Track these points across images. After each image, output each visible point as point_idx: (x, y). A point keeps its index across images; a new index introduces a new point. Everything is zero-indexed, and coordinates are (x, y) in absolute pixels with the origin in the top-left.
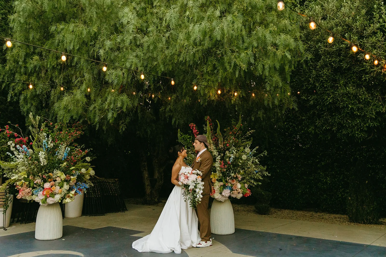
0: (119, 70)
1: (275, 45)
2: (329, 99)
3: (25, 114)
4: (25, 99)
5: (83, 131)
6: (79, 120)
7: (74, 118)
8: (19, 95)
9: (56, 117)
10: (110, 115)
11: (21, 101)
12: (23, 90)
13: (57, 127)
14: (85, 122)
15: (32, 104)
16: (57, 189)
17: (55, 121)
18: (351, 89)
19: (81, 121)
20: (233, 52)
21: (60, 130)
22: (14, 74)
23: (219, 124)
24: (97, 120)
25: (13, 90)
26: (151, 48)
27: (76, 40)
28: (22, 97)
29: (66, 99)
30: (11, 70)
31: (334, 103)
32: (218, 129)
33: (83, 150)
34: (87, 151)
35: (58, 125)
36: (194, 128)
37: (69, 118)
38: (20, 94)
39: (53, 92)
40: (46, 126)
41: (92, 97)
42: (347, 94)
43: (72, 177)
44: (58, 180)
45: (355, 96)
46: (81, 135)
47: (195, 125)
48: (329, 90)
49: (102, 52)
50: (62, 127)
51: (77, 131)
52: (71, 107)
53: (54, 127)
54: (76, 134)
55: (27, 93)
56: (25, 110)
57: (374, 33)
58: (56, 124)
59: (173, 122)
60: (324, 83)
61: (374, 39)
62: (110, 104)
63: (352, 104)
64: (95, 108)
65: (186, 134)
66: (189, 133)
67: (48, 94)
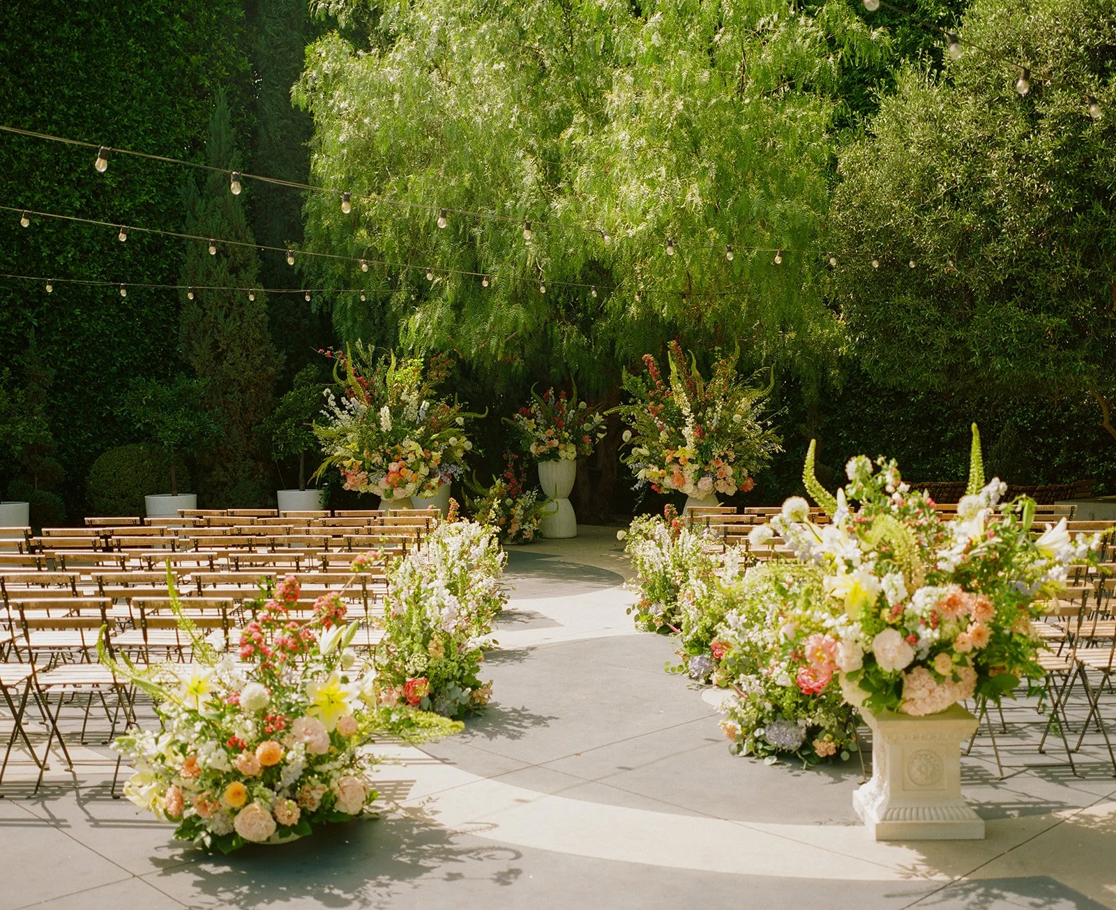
4: (343, 310)
5: (449, 370)
6: (442, 351)
8: (332, 302)
10: (493, 342)
11: (336, 317)
14: (452, 355)
15: (356, 320)
16: (408, 474)
18: (907, 299)
19: (446, 352)
23: (694, 359)
24: (473, 351)
28: (338, 306)
29: (419, 316)
32: (694, 366)
36: (651, 363)
43: (434, 453)
44: (411, 459)
45: (917, 310)
46: (446, 378)
47: (652, 358)
65: (636, 375)
66: (643, 374)
67: (386, 301)
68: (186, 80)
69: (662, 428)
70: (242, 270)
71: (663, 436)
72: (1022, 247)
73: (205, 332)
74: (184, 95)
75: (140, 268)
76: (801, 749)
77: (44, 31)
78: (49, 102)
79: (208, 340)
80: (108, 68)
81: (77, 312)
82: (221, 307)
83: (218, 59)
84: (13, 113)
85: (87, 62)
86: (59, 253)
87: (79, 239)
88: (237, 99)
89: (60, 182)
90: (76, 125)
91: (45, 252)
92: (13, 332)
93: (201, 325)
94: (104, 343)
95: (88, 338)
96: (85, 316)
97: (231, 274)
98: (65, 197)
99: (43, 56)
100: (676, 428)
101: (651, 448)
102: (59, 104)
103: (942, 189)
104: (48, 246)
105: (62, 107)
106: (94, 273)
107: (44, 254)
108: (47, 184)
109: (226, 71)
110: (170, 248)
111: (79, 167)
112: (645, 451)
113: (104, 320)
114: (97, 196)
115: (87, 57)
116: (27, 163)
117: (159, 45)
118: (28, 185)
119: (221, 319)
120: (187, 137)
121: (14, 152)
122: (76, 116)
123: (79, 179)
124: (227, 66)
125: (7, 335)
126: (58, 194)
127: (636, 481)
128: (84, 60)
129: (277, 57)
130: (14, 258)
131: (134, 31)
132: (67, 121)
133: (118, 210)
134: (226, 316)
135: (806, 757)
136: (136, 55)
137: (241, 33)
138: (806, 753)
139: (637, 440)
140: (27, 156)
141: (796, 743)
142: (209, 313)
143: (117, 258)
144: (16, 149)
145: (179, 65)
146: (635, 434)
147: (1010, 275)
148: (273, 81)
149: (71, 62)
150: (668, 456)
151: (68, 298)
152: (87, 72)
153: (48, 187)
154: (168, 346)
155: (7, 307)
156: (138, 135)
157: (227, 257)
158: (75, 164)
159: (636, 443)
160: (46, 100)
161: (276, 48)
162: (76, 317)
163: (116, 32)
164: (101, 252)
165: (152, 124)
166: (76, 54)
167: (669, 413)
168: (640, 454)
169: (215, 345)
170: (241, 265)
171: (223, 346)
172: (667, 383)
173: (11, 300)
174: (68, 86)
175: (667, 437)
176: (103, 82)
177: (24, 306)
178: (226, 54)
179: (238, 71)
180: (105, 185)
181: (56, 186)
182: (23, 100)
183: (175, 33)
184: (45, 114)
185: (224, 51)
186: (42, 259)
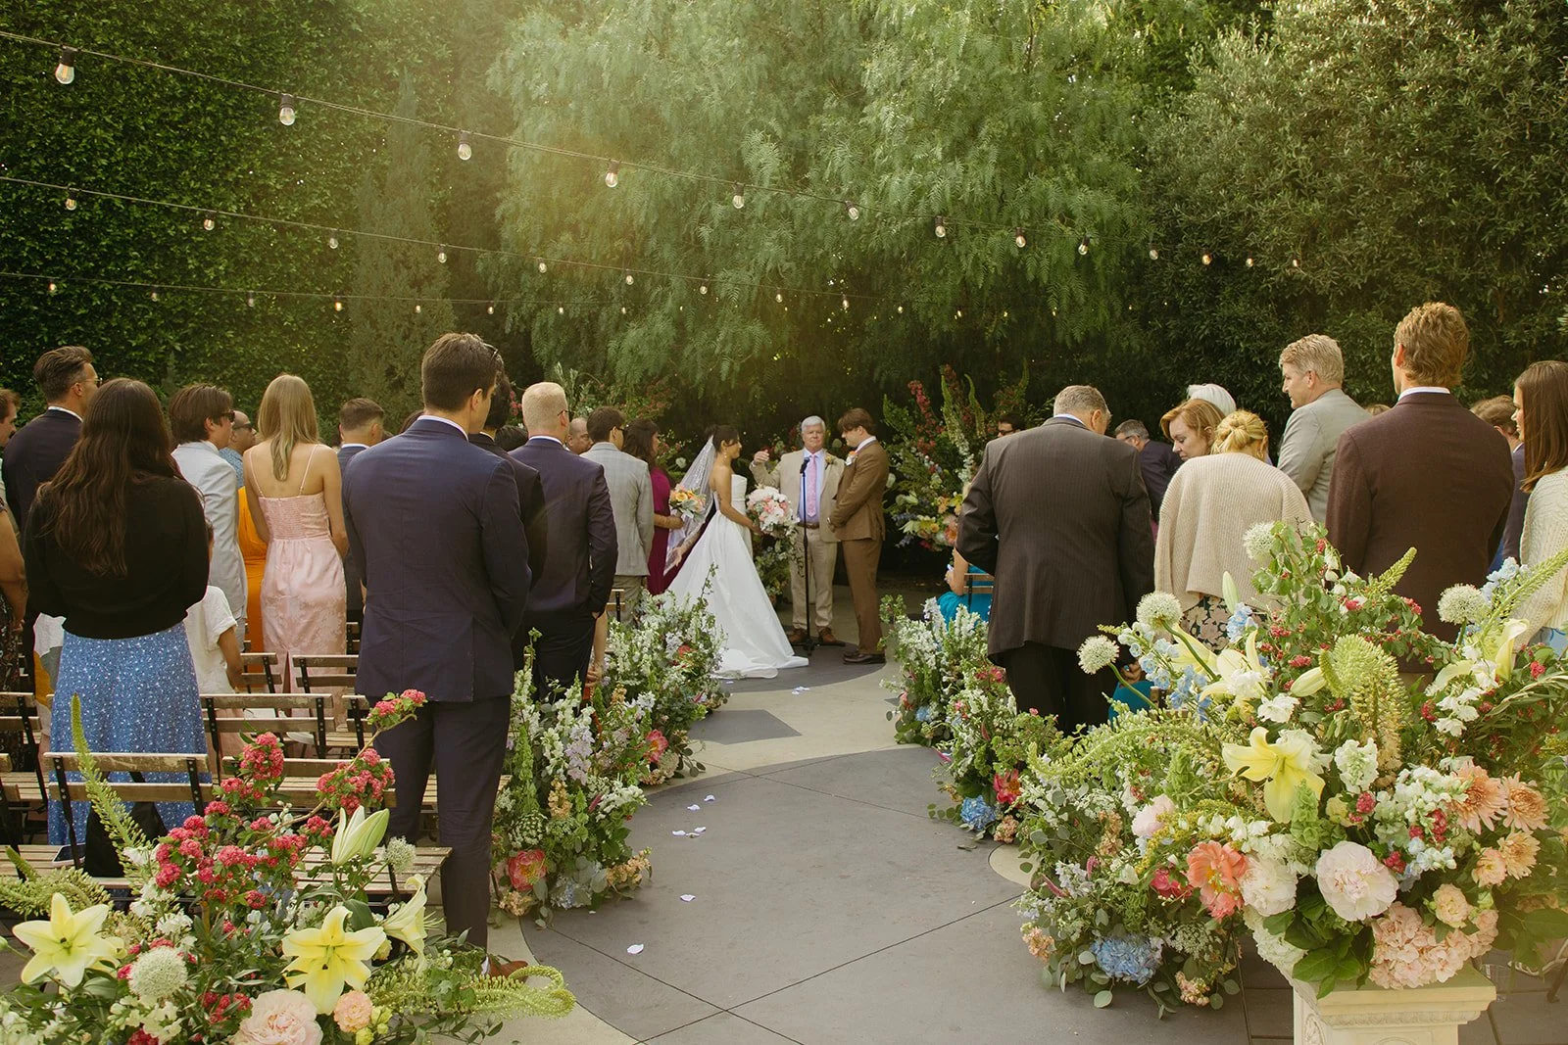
0: (743, 270)
1: (1068, 217)
2: (1203, 327)
3: (544, 363)
4: (544, 327)
5: (670, 400)
6: (661, 377)
7: (649, 374)
8: (531, 320)
9: (612, 373)
10: (725, 367)
11: (535, 336)
12: (540, 307)
13: (614, 394)
14: (674, 382)
15: (559, 341)
17: (612, 381)
18: (1240, 309)
19: (666, 379)
20: (974, 230)
21: (621, 400)
22: (518, 275)
23: (972, 385)
24: (699, 377)
25: (517, 308)
26: (811, 219)
27: (652, 204)
28: (537, 325)
29: (633, 334)
30: (512, 265)
31: (1213, 336)
32: (972, 394)
33: (671, 443)
34: (679, 445)
35: (616, 389)
36: (919, 392)
37: (638, 375)
38: (532, 317)
39: (604, 315)
40: (592, 390)
41: (689, 325)
42: (1236, 319)
45: (1252, 323)
46: (665, 409)
47: (920, 386)
48: (1201, 308)
49: (705, 232)
50: (624, 394)
51: (657, 400)
52: (645, 351)
53: (609, 392)
54: (655, 407)
55: (546, 315)
56: (544, 352)
57: (1274, 191)
58: (612, 387)
59: (876, 375)
60: (1191, 292)
61: (1274, 204)
62: (724, 343)
63: (1248, 340)
64: (694, 350)
65: (901, 406)
66: (909, 405)
67: (594, 318)
68: (371, 68)
69: (934, 470)
70: (426, 283)
71: (936, 480)
72: (1385, 242)
73: (379, 356)
74: (367, 85)
75: (309, 283)
76: (1153, 981)
77: (202, 10)
78: (204, 92)
79: (382, 367)
80: (277, 54)
81: (230, 334)
82: (399, 327)
83: (410, 45)
84: (160, 104)
85: (253, 46)
86: (209, 265)
87: (234, 248)
88: (431, 91)
89: (214, 184)
90: (235, 118)
91: (192, 264)
92: (151, 358)
93: (375, 348)
94: (262, 371)
95: (242, 364)
96: (239, 339)
97: (412, 287)
98: (220, 200)
99: (199, 38)
100: (950, 470)
101: (920, 495)
102: (216, 94)
103: (1280, 174)
104: (196, 257)
105: (219, 96)
106: (251, 288)
107: (191, 267)
108: (198, 186)
109: (419, 58)
110: (346, 260)
111: (237, 166)
112: (912, 499)
113: (262, 344)
114: (257, 199)
115: (252, 40)
116: (175, 161)
117: (340, 28)
118: (175, 187)
119: (398, 340)
120: (369, 133)
121: (160, 148)
122: (236, 108)
123: (237, 180)
124: (421, 54)
125: (144, 362)
126: (211, 197)
127: (902, 535)
128: (249, 44)
129: (480, 43)
130: (154, 271)
131: (310, 12)
132: (225, 113)
133: (283, 216)
134: (405, 337)
135: (1162, 995)
136: (311, 39)
137: (437, 16)
138: (1161, 988)
139: (903, 485)
140: (175, 152)
141: (1146, 972)
142: (384, 334)
143: (281, 271)
144: (162, 144)
145: (362, 51)
146: (900, 478)
147: (1370, 278)
148: (474, 70)
149: (233, 46)
150: (942, 504)
151: (219, 318)
152: (250, 58)
153: (199, 189)
154: (340, 375)
155: (145, 329)
156: (311, 129)
157: (409, 268)
158: (233, 162)
159: (903, 488)
160: (201, 89)
161: (480, 32)
162: (229, 339)
163: (288, 13)
164: (261, 264)
165: (328, 117)
166: (239, 37)
167: (942, 453)
168: (906, 502)
169: (391, 372)
170: (426, 277)
171: (400, 373)
172: (940, 416)
173: (151, 321)
174: (228, 72)
175: (940, 481)
176: (270, 69)
177: (165, 327)
178: (419, 39)
179: (434, 57)
180: (269, 186)
181: (209, 188)
182: (173, 89)
183: (359, 15)
184: (198, 105)
185: (417, 36)
186: (189, 273)
